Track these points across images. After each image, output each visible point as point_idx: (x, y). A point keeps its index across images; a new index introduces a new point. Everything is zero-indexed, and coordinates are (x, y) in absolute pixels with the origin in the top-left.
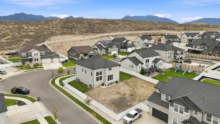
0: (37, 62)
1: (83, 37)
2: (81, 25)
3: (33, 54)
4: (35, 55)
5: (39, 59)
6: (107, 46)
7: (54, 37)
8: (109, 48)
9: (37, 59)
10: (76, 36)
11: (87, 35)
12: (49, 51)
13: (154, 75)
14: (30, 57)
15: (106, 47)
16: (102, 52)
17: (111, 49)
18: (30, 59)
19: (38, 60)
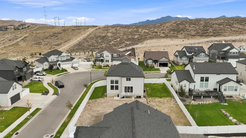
0: (107, 63)
1: (183, 41)
2: (194, 27)
3: (105, 56)
4: (106, 56)
5: (110, 61)
6: (192, 53)
7: (148, 41)
8: (194, 57)
9: (108, 60)
10: (174, 40)
11: (188, 39)
12: (122, 54)
13: (202, 102)
14: (102, 58)
15: (190, 55)
16: (181, 60)
17: (196, 58)
18: (101, 60)
19: (108, 62)
